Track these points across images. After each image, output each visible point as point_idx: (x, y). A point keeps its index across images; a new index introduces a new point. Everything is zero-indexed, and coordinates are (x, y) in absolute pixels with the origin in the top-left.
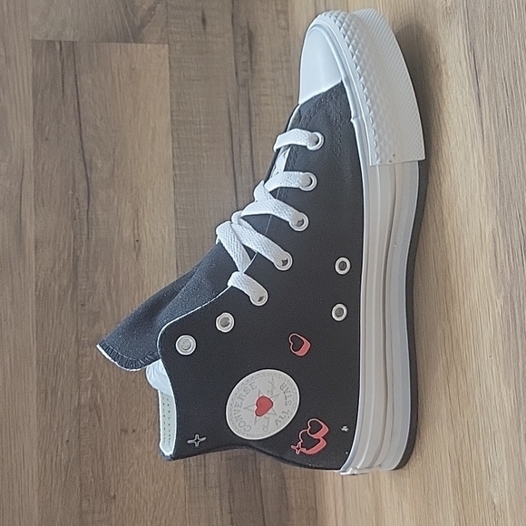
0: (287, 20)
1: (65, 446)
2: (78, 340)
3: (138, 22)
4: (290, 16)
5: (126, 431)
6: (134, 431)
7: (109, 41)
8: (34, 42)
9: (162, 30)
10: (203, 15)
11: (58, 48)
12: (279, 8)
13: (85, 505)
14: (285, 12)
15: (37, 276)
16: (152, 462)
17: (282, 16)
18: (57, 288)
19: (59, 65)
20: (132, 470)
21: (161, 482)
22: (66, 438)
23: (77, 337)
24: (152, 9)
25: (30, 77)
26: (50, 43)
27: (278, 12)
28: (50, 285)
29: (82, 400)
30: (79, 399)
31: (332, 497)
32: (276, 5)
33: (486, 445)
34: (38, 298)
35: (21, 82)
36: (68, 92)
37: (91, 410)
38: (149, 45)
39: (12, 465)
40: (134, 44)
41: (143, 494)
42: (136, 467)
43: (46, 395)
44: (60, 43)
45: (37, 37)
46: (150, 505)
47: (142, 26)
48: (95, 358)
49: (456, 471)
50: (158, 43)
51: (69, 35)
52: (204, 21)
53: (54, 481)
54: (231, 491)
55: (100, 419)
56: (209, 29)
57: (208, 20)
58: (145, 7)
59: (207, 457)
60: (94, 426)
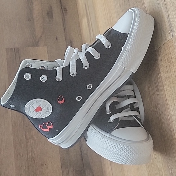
0: (81, 37)
1: (24, 171)
2: (26, 137)
3: (37, 41)
5: (43, 165)
6: (45, 165)
7: (29, 46)
8: (7, 49)
9: (44, 42)
10: (56, 36)
11: (14, 50)
12: (79, 33)
14: (81, 35)
15: (12, 119)
16: (52, 174)
17: (80, 36)
18: (18, 122)
19: (14, 55)
22: (25, 169)
23: (25, 137)
24: (41, 36)
25: (6, 59)
26: (12, 49)
28: (16, 121)
29: (29, 156)
30: (28, 156)
34: (12, 125)
37: (31, 159)
38: (41, 47)
40: (36, 47)
43: (17, 156)
44: (14, 48)
45: (7, 47)
48: (31, 142)
50: (44, 46)
51: (17, 46)
52: (57, 39)
55: (34, 162)
56: (58, 41)
57: (58, 38)
58: (39, 36)
59: (69, 171)
60: (33, 164)
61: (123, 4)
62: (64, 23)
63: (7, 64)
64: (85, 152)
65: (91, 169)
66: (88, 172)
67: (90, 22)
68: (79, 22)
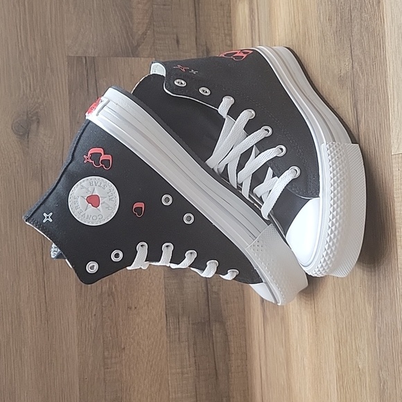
0: (231, 40)
1: (93, 317)
3: (135, 43)
4: (233, 37)
5: (131, 308)
6: (135, 308)
7: (117, 56)
8: (69, 58)
9: (151, 48)
10: (177, 37)
11: (84, 62)
12: (226, 32)
13: (106, 353)
14: (230, 35)
16: (147, 326)
17: (228, 38)
19: (85, 73)
20: (134, 332)
21: (152, 339)
22: (94, 313)
24: (145, 34)
25: (67, 81)
26: (79, 58)
27: (225, 35)
29: (104, 289)
31: (257, 348)
32: (224, 30)
33: (356, 335)
35: (61, 85)
36: (91, 91)
37: (109, 296)
38: (142, 59)
39: (61, 330)
40: (133, 58)
41: (142, 347)
42: (137, 330)
44: (86, 58)
45: (70, 55)
46: (146, 353)
47: (138, 45)
49: (338, 346)
50: (149, 57)
51: (91, 52)
52: (178, 42)
53: (87, 339)
54: (195, 344)
55: (114, 301)
56: (181, 47)
57: (180, 41)
58: (140, 33)
59: (180, 323)
60: (111, 305)
61: (337, 22)
62: (197, 5)
63: (70, 93)
64: (215, 289)
65: (222, 323)
66: (216, 327)
67: (256, 19)
68: (229, 5)
